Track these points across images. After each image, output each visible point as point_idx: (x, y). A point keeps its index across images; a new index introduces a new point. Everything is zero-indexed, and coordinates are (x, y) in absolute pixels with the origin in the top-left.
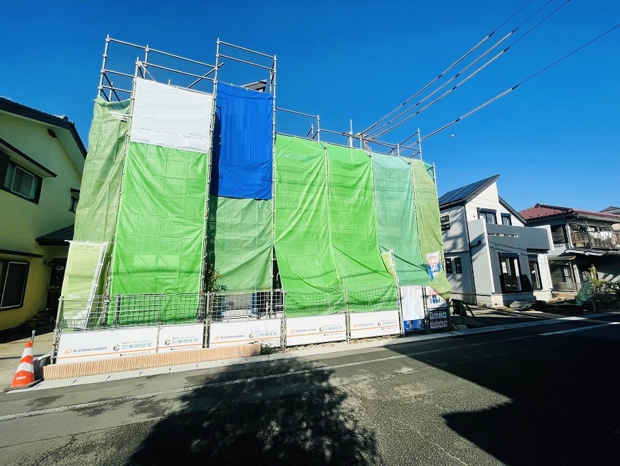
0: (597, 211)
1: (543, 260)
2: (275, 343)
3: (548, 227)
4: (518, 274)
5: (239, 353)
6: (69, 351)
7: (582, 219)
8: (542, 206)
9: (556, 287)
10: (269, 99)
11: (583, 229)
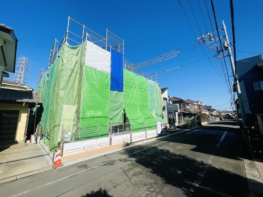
0: (185, 100)
1: (177, 113)
2: (129, 142)
3: (178, 104)
4: (172, 118)
5: (121, 146)
6: (67, 150)
7: (185, 103)
8: (175, 98)
9: (179, 122)
10: (122, 55)
11: (184, 105)
